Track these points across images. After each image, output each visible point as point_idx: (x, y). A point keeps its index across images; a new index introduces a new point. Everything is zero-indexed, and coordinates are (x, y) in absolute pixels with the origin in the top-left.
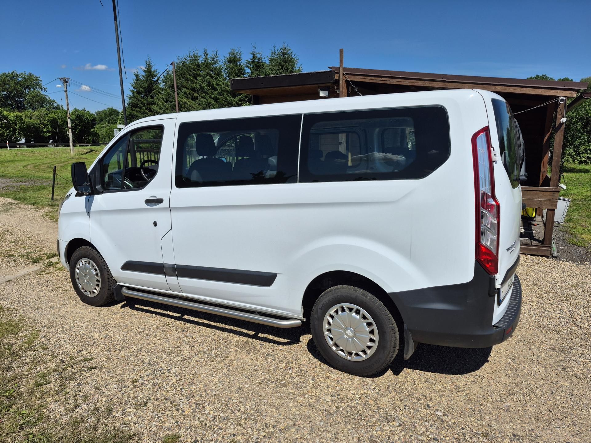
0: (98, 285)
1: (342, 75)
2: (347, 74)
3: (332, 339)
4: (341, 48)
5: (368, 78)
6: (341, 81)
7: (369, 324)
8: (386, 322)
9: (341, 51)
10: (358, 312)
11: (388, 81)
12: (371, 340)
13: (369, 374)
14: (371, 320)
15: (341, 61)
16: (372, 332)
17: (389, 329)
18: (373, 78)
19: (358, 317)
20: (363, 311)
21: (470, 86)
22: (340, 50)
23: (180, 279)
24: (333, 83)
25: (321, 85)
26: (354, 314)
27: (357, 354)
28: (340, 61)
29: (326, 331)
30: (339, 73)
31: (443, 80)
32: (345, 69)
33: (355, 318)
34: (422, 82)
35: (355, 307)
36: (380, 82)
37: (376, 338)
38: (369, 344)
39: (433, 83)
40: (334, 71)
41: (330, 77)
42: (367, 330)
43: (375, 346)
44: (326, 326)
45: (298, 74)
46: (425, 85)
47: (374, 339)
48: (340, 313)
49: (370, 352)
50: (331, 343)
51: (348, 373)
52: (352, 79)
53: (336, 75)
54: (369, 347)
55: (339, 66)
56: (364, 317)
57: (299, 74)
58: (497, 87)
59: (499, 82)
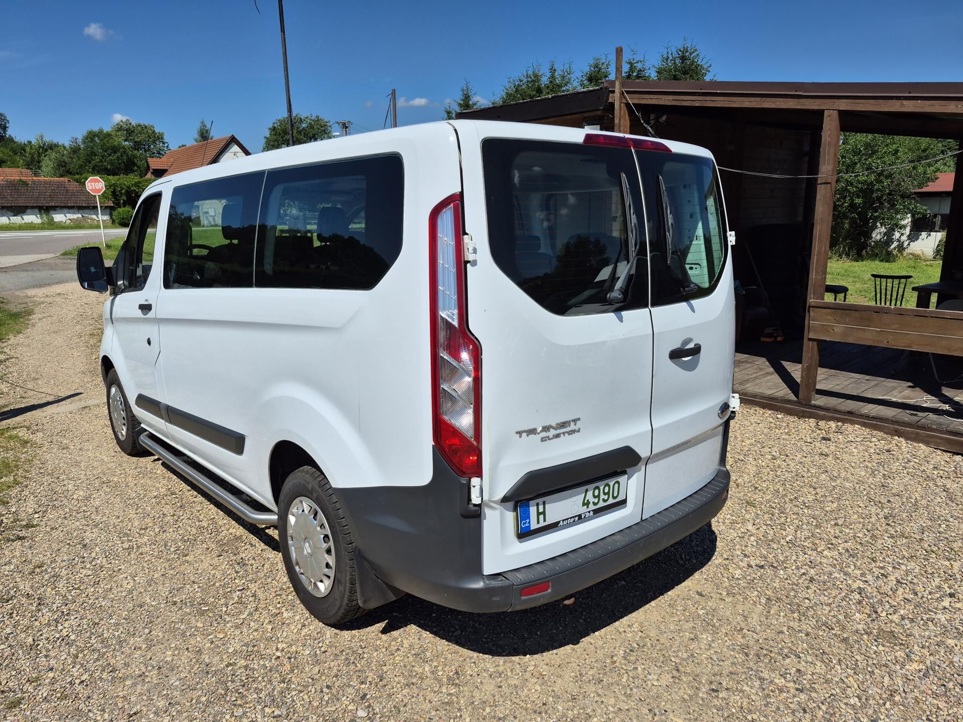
0: (124, 424)
1: (619, 95)
2: (628, 92)
4: (618, 46)
5: (662, 97)
6: (617, 106)
7: (326, 538)
9: (619, 52)
10: (316, 515)
11: (697, 102)
12: (328, 565)
14: (328, 531)
16: (329, 551)
18: (671, 97)
19: (316, 523)
20: (321, 515)
21: (852, 103)
22: (617, 49)
23: (174, 427)
24: (604, 109)
25: (586, 115)
26: (312, 517)
27: (316, 585)
28: (617, 69)
29: (290, 538)
30: (613, 92)
31: (797, 93)
33: (313, 525)
34: (758, 99)
35: (314, 506)
36: (684, 104)
37: (332, 562)
39: (780, 102)
40: (606, 88)
41: (599, 98)
42: (323, 547)
43: (332, 575)
44: (289, 530)
45: (550, 96)
46: (762, 106)
47: (331, 564)
48: (301, 511)
49: (328, 585)
50: (294, 558)
52: (637, 102)
53: (611, 95)
54: (327, 577)
55: (614, 78)
56: (323, 525)
57: (552, 97)
58: (905, 102)
59: (910, 93)
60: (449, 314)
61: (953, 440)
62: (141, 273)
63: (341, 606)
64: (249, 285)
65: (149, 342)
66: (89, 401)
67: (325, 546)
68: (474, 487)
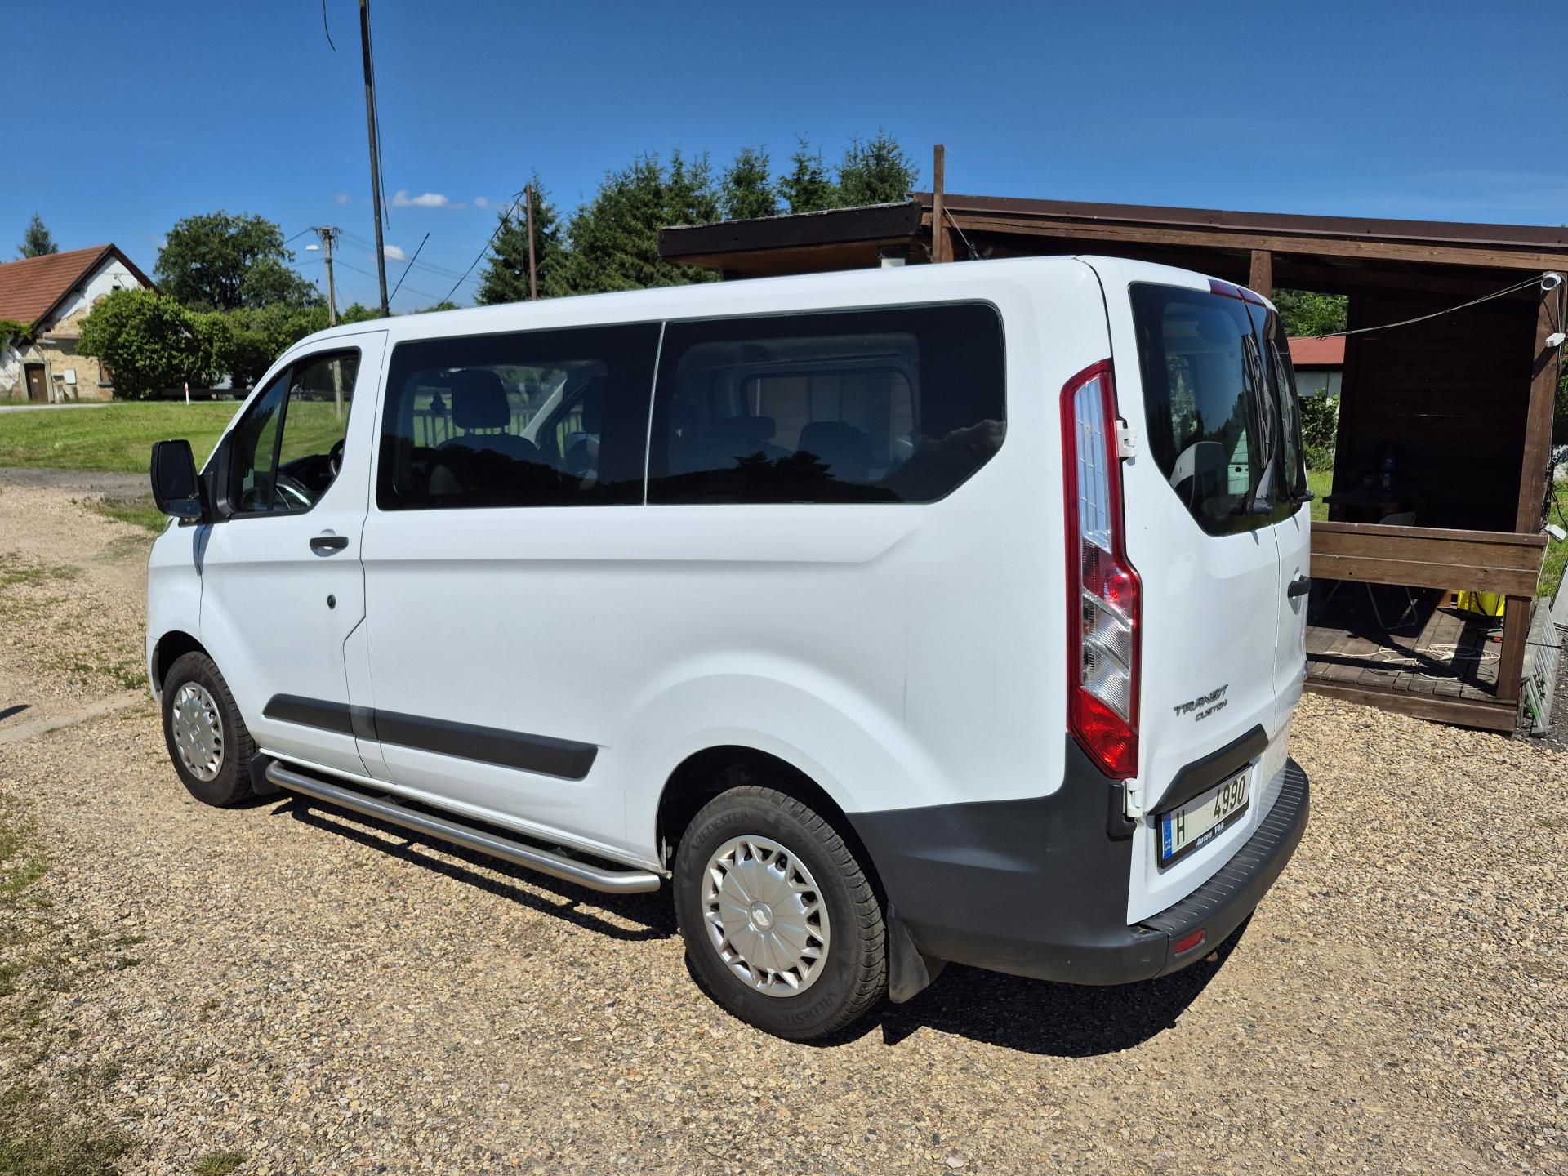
0: (217, 753)
1: (939, 215)
2: (953, 212)
3: (721, 930)
4: (938, 142)
5: (1008, 221)
6: (936, 232)
7: (809, 897)
8: (848, 894)
9: (939, 151)
10: (782, 861)
11: (1061, 231)
12: (813, 942)
13: (808, 1035)
14: (812, 885)
15: (938, 177)
16: (814, 919)
17: (853, 912)
18: (1021, 223)
19: (782, 874)
20: (794, 859)
21: (1288, 242)
22: (936, 147)
23: (385, 746)
24: (916, 235)
25: (884, 242)
26: (772, 866)
27: (779, 979)
28: (936, 176)
29: (708, 908)
30: (930, 210)
31: (1213, 225)
32: (947, 199)
33: (776, 879)
34: (1154, 231)
35: (777, 847)
36: (1041, 233)
37: (823, 935)
38: (807, 951)
39: (1186, 235)
40: (919, 204)
41: (907, 220)
42: (803, 912)
43: (821, 957)
44: (708, 895)
45: (826, 212)
46: (1161, 241)
47: (820, 938)
48: (741, 860)
49: (810, 975)
50: (720, 940)
51: (758, 1027)
52: (966, 226)
53: (925, 214)
54: (809, 961)
55: (930, 190)
56: (799, 878)
57: (829, 213)
58: (1363, 245)
59: (1369, 232)
60: (1097, 535)
61: (1444, 706)
62: (252, 486)
63: (844, 1003)
64: (635, 500)
65: (331, 602)
66: (53, 719)
67: (805, 911)
68: (1131, 792)
